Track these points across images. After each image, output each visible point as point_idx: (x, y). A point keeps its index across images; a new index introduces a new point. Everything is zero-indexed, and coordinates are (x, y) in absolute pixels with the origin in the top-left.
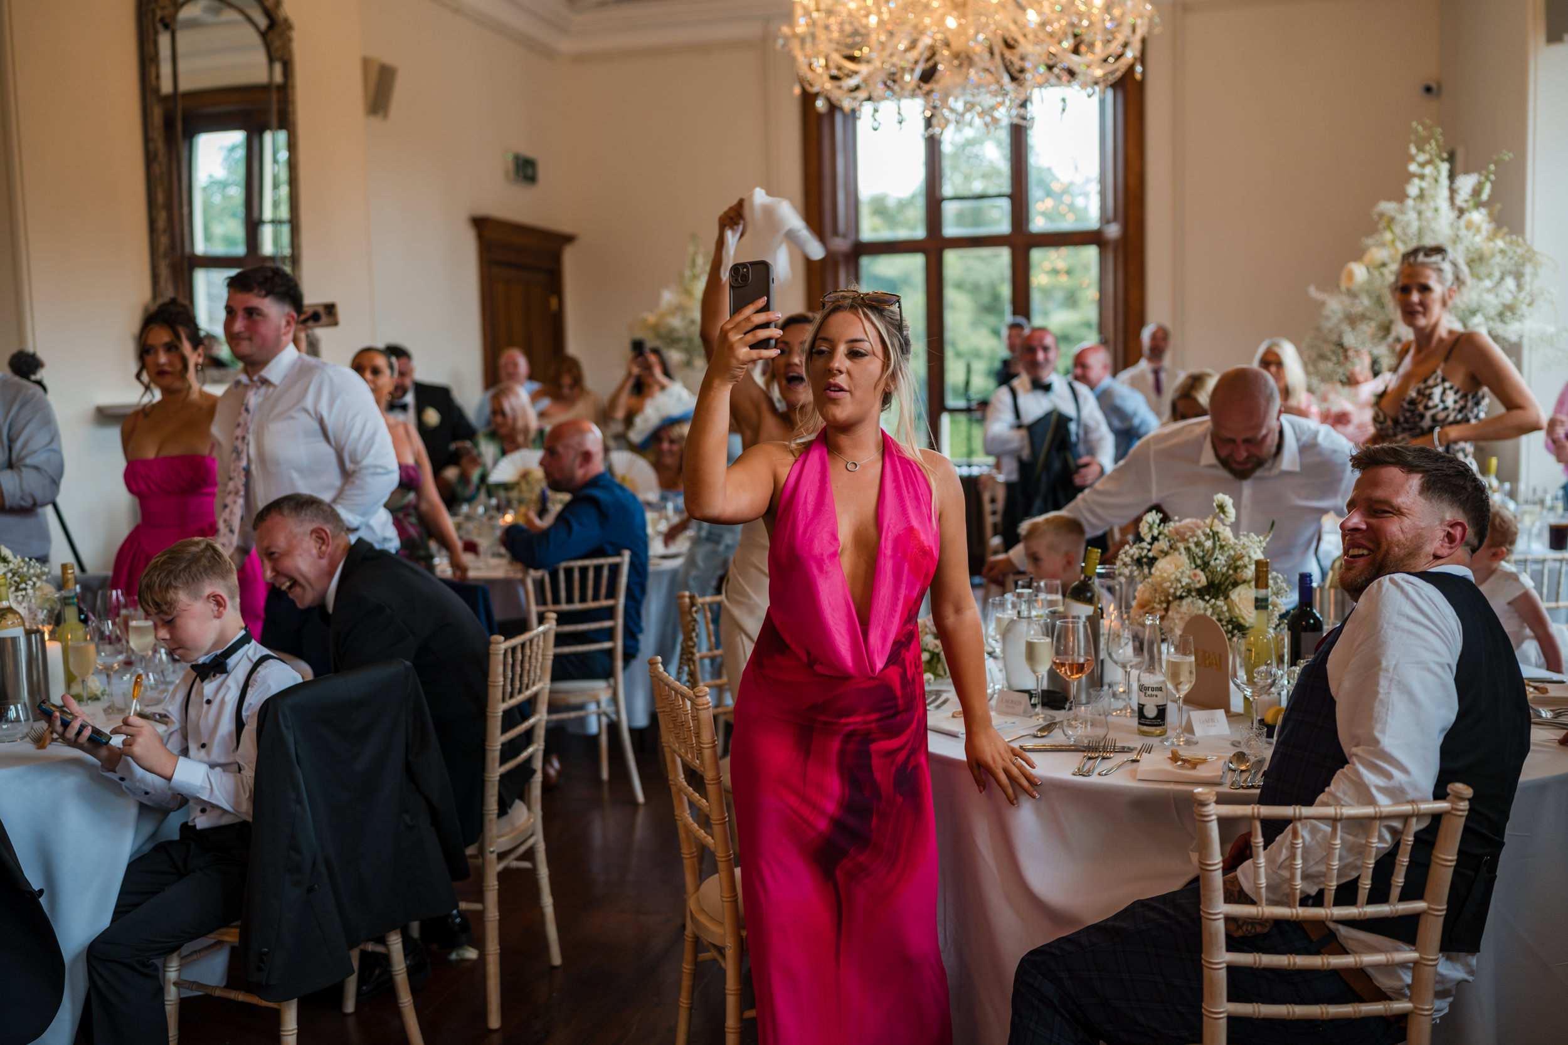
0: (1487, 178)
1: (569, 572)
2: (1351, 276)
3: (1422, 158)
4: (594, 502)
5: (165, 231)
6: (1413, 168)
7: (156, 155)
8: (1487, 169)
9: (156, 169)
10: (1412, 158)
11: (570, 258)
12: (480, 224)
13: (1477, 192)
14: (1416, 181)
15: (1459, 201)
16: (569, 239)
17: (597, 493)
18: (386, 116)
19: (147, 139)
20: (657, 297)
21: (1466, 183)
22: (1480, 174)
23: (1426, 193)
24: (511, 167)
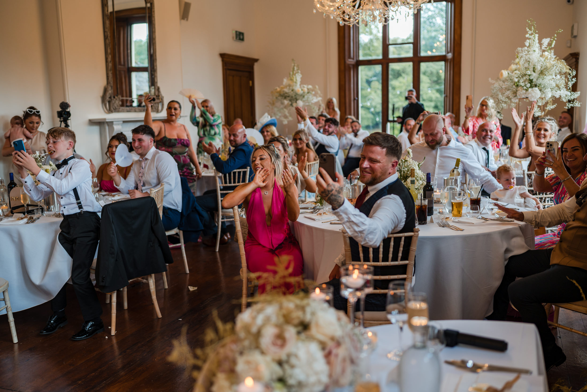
0: (554, 39)
1: (235, 173)
2: (502, 74)
3: (530, 32)
4: (243, 151)
5: (110, 62)
6: (527, 36)
7: (107, 37)
8: (554, 36)
9: (108, 41)
10: (527, 33)
11: (256, 67)
12: (223, 56)
13: (550, 44)
14: (528, 40)
15: (543, 48)
16: (256, 60)
17: (244, 148)
18: (187, 20)
19: (104, 32)
20: (282, 81)
21: (546, 41)
22: (551, 38)
23: (531, 44)
24: (235, 35)
